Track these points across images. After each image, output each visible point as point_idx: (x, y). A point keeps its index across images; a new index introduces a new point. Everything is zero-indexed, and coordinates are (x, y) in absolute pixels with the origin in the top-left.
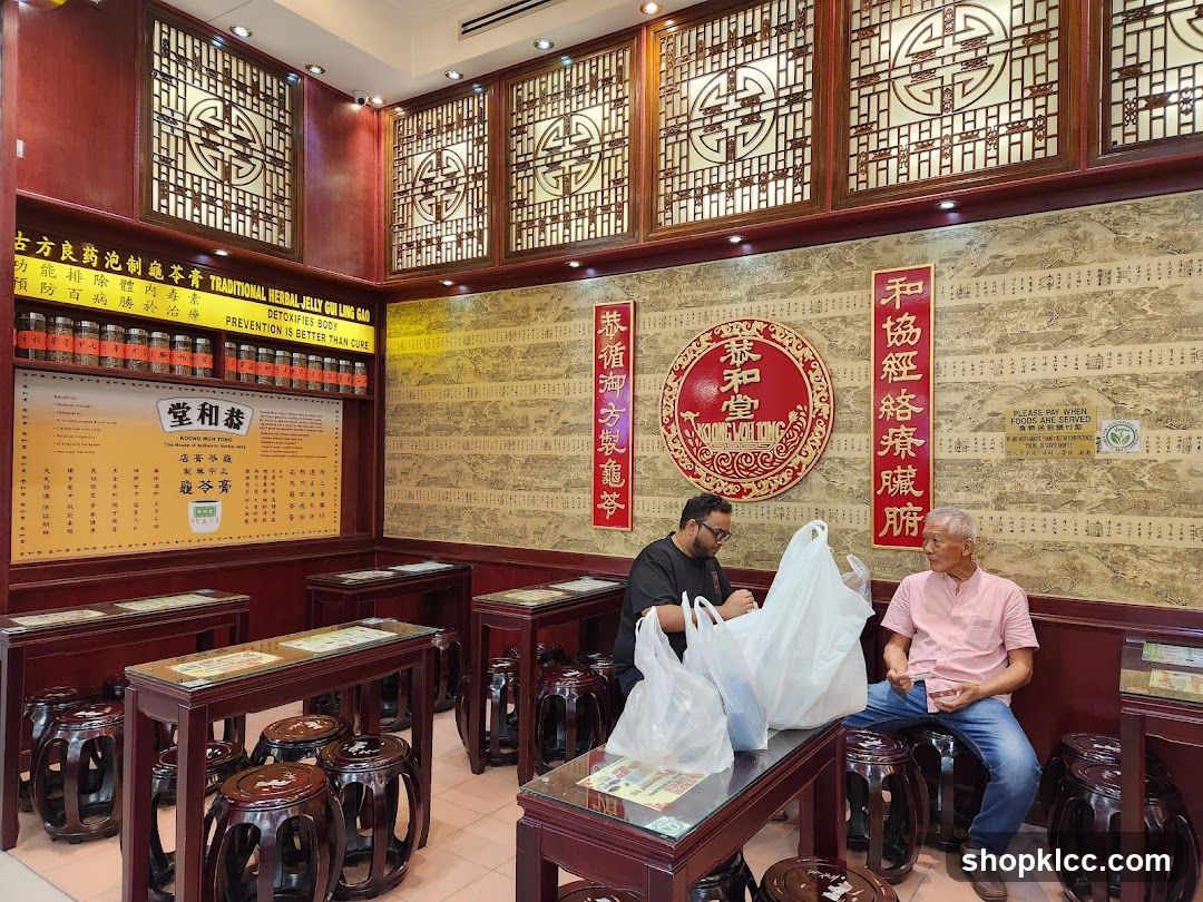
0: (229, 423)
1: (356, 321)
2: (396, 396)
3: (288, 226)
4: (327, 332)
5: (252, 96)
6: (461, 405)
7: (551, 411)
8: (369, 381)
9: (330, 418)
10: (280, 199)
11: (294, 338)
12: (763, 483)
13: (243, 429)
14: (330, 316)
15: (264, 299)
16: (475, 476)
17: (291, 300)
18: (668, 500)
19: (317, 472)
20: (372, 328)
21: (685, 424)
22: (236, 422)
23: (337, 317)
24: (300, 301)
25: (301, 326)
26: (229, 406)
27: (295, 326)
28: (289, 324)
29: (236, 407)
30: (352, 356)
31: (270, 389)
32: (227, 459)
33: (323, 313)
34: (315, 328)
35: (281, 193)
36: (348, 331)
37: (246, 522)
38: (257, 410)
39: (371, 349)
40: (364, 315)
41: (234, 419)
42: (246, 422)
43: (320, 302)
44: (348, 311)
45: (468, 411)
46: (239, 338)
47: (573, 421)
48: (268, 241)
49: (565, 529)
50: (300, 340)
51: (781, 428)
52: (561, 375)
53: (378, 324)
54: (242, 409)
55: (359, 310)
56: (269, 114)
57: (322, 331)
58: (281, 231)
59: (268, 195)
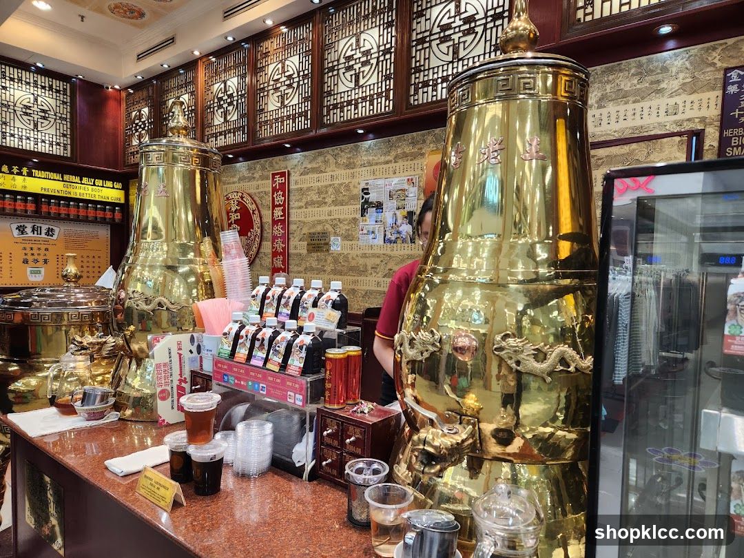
0: (47, 234)
1: (113, 188)
3: (69, 147)
4: (97, 194)
5: (49, 91)
8: (123, 216)
9: (104, 233)
10: (64, 135)
11: (78, 196)
13: (55, 237)
14: (98, 186)
15: (61, 179)
17: (77, 179)
19: (96, 257)
20: (123, 192)
22: (51, 233)
23: (103, 187)
24: (81, 180)
25: (82, 191)
26: (47, 226)
27: (78, 191)
28: (75, 190)
29: (51, 227)
30: (113, 205)
31: (67, 219)
32: (47, 249)
33: (94, 185)
34: (90, 192)
35: (65, 132)
36: (110, 193)
37: (58, 277)
38: (62, 229)
39: (122, 201)
40: (119, 185)
41: (50, 232)
42: (56, 233)
43: (93, 180)
44: (109, 184)
46: (49, 197)
48: (58, 154)
50: (81, 197)
53: (126, 189)
54: (54, 228)
55: (115, 183)
56: (58, 98)
57: (94, 193)
58: (65, 149)
59: (58, 134)
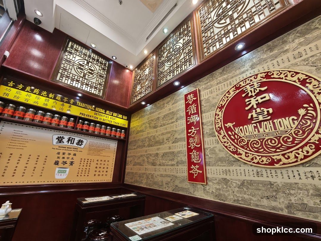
0: (78, 144)
1: (122, 118)
2: (131, 139)
3: (102, 91)
4: (113, 121)
5: (96, 61)
6: (145, 138)
7: (171, 135)
8: (125, 135)
9: (113, 145)
10: (100, 84)
11: (102, 121)
12: (290, 155)
13: (82, 146)
14: (114, 116)
15: (94, 110)
16: (148, 161)
17: (103, 111)
18: (224, 168)
19: (106, 161)
20: (127, 121)
21: (228, 129)
22: (80, 143)
23: (117, 117)
24: (105, 112)
25: (105, 118)
26: (79, 139)
27: (102, 118)
28: (101, 117)
29: (81, 139)
30: (121, 128)
31: (93, 135)
32: (75, 155)
33: (112, 115)
34: (109, 119)
36: (120, 121)
37: (77, 176)
38: (89, 141)
39: (126, 126)
40: (125, 118)
41: (80, 142)
42: (84, 144)
43: (112, 113)
44: (120, 116)
45: (147, 139)
46: (84, 119)
47: (179, 137)
48: (95, 93)
49: (177, 183)
50: (104, 122)
51: (293, 119)
52: (174, 122)
53: (129, 120)
54: (83, 140)
55: (124, 116)
56: (101, 66)
57: (111, 120)
58: (99, 91)
59: (97, 83)
